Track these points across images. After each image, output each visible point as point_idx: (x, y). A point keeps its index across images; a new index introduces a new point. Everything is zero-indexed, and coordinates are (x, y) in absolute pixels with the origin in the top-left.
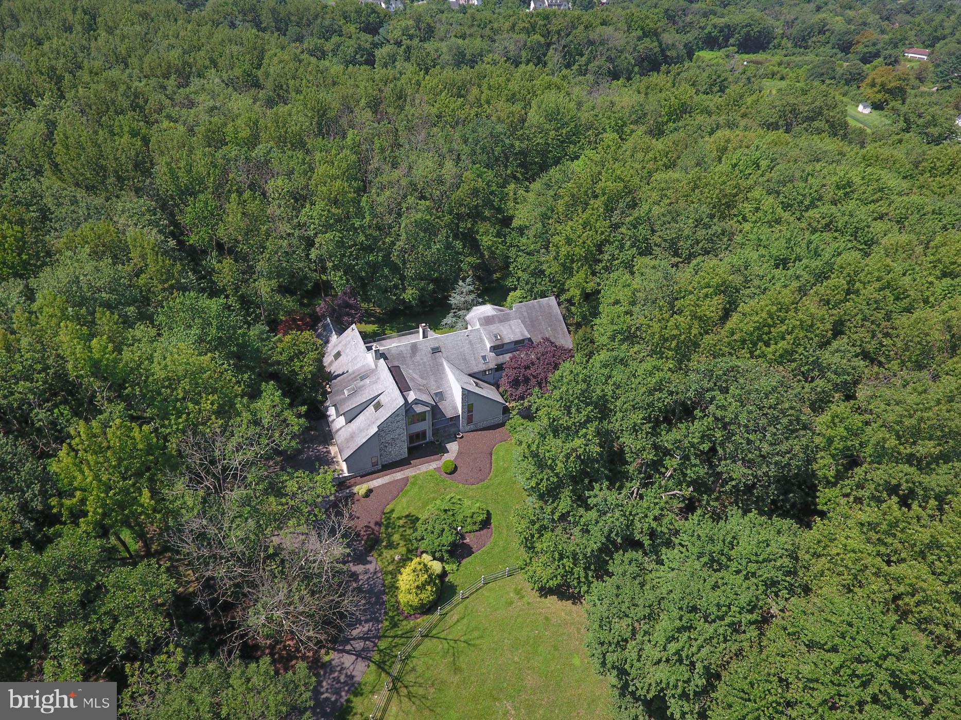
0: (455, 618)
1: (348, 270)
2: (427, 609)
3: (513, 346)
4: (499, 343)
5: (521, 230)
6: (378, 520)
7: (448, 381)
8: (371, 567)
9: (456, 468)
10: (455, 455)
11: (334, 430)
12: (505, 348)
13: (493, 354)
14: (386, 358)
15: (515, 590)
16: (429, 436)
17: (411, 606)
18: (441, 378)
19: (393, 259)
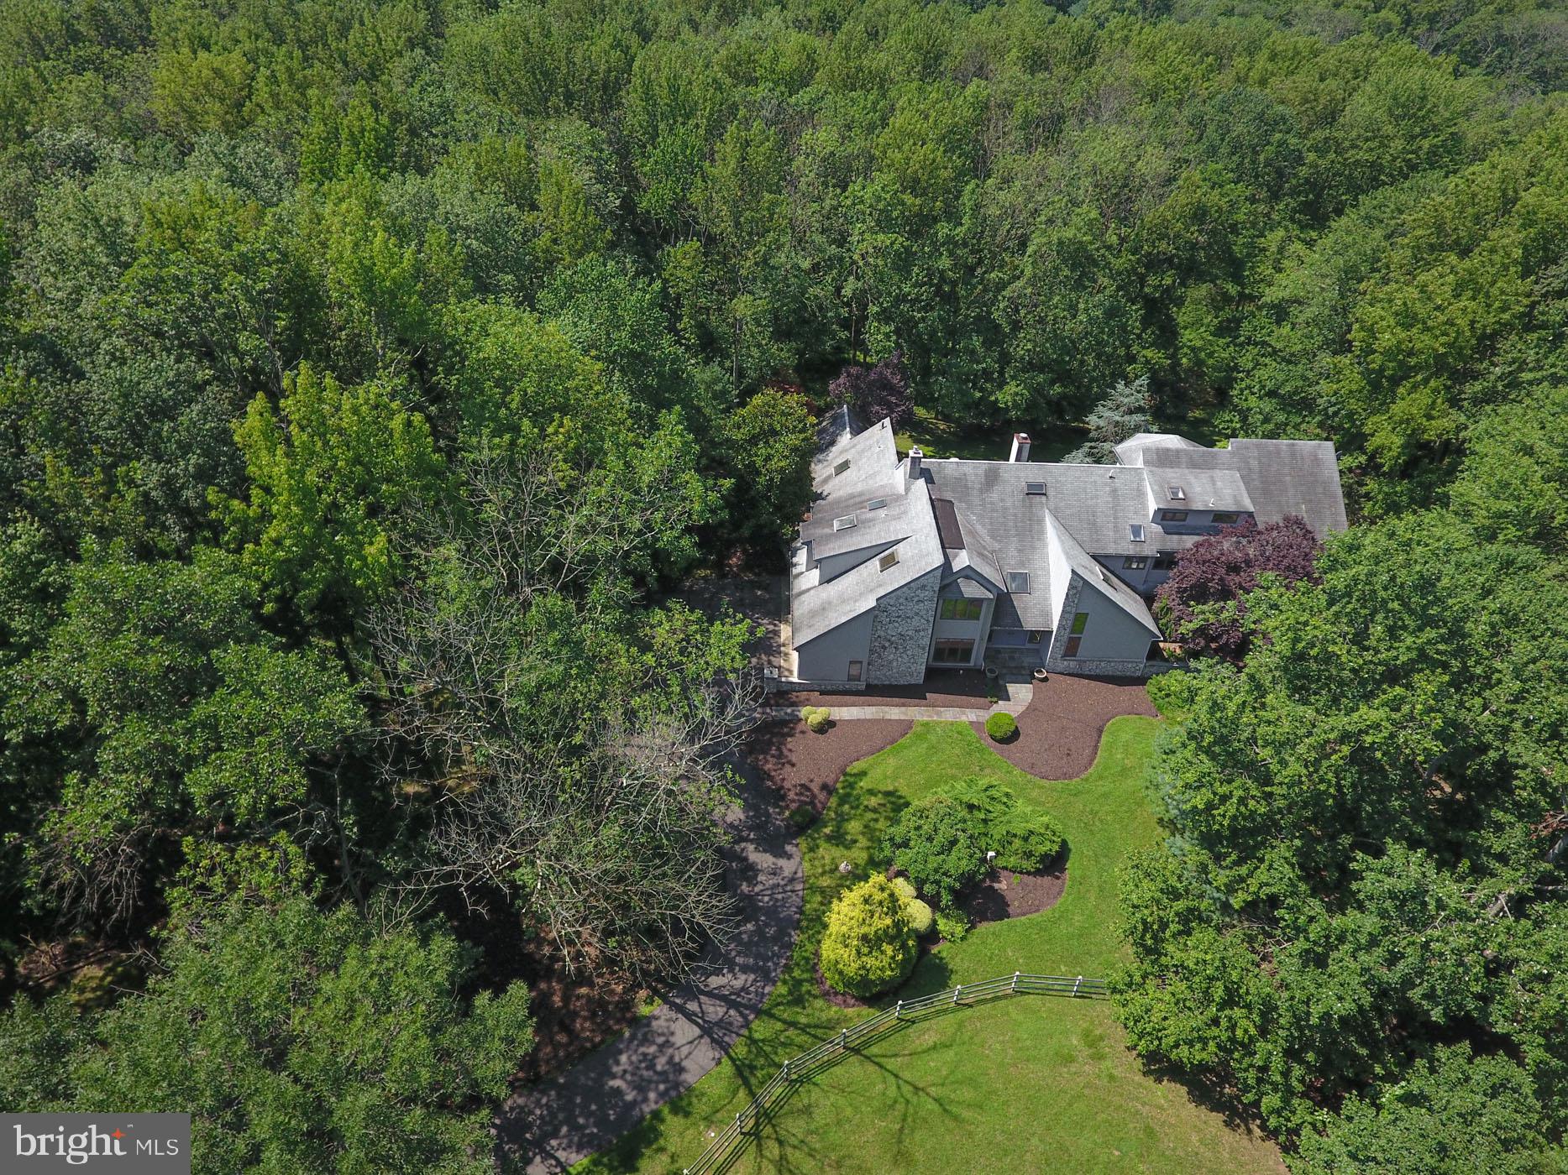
0: (930, 1039)
1: (906, 329)
2: (875, 994)
3: (1207, 521)
4: (1176, 505)
5: (1280, 312)
6: (830, 781)
7: (1045, 557)
8: (788, 866)
9: (1015, 735)
10: (1021, 709)
11: (795, 591)
12: (1190, 521)
13: (1157, 528)
14: (930, 480)
15: (1086, 1034)
16: (977, 659)
17: (841, 973)
18: (1033, 548)
19: (995, 315)
